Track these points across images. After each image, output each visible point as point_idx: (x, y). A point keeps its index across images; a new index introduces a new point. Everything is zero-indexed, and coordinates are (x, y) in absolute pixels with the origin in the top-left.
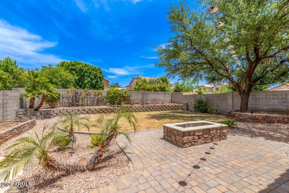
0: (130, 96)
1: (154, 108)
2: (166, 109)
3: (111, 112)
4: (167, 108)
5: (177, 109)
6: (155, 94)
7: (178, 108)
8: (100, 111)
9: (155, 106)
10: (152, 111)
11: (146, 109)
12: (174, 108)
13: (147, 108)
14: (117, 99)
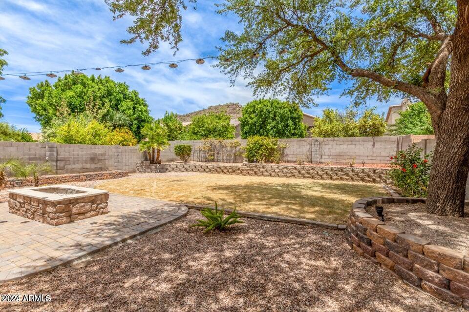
0: (284, 148)
1: (311, 172)
2: (345, 177)
3: (231, 172)
4: (347, 175)
5: (378, 179)
6: (342, 143)
7: (380, 177)
8: (219, 170)
9: (313, 169)
10: (304, 177)
11: (292, 173)
12: (369, 176)
13: (294, 171)
14: (259, 153)
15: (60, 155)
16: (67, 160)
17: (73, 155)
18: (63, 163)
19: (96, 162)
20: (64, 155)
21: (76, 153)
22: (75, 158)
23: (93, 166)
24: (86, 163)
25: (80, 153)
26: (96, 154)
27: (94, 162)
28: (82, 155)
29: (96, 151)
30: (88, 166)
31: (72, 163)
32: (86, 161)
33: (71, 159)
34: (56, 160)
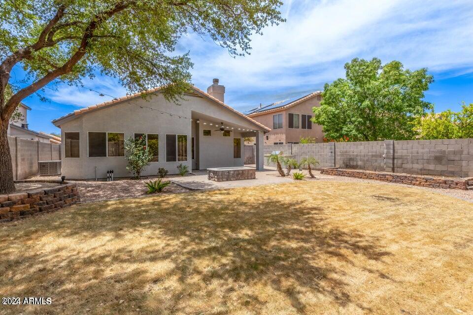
15: (397, 153)
16: (405, 158)
17: (412, 153)
18: (400, 161)
19: (443, 162)
20: (402, 152)
21: (415, 150)
22: (414, 156)
23: (440, 168)
24: (428, 163)
25: (421, 151)
26: (445, 151)
27: (440, 164)
28: (422, 153)
29: (444, 148)
30: (431, 167)
31: (410, 162)
32: (428, 162)
33: (408, 158)
34: (392, 157)
